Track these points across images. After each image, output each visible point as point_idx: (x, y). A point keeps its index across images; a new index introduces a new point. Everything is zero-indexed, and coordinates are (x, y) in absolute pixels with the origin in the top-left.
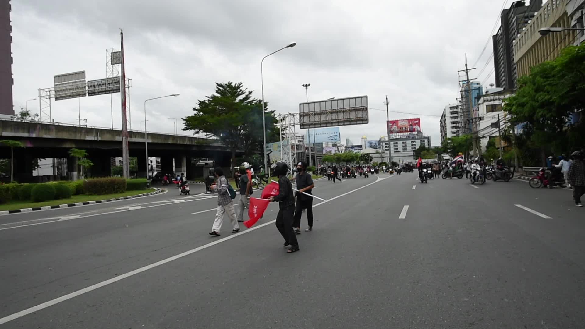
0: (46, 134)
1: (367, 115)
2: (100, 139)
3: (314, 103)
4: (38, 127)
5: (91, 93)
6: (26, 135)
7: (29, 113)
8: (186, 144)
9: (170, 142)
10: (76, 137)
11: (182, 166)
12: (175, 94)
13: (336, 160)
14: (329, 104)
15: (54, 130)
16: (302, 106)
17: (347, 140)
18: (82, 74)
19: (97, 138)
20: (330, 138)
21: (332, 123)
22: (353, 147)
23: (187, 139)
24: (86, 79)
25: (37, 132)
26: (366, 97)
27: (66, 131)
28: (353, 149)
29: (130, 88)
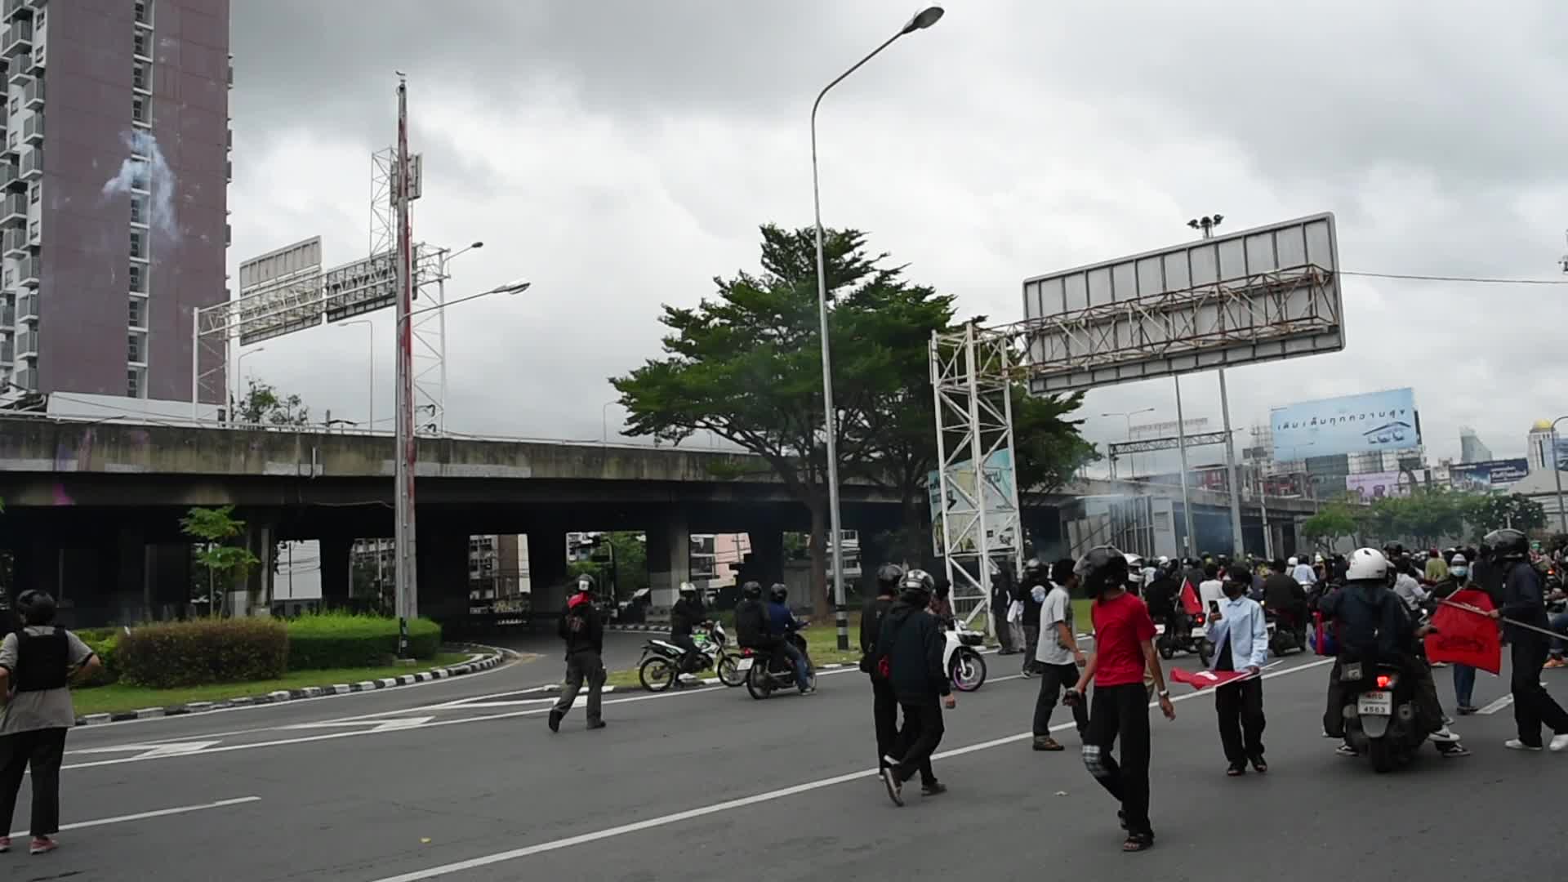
0: (115, 461)
1: (1337, 309)
2: (319, 471)
3: (1086, 272)
4: (88, 436)
5: (338, 312)
6: (43, 465)
7: (272, 393)
8: (679, 478)
9: (610, 473)
10: (227, 465)
11: (673, 564)
12: (510, 284)
13: (1378, 525)
14: (1150, 269)
15: (147, 446)
16: (1033, 291)
17: (1463, 440)
18: (311, 246)
19: (309, 466)
20: (1374, 437)
21: (1169, 358)
22: (1483, 469)
23: (682, 461)
24: (322, 265)
25: (82, 453)
26: (1325, 220)
27: (191, 445)
28: (1484, 477)
29: (445, 281)
